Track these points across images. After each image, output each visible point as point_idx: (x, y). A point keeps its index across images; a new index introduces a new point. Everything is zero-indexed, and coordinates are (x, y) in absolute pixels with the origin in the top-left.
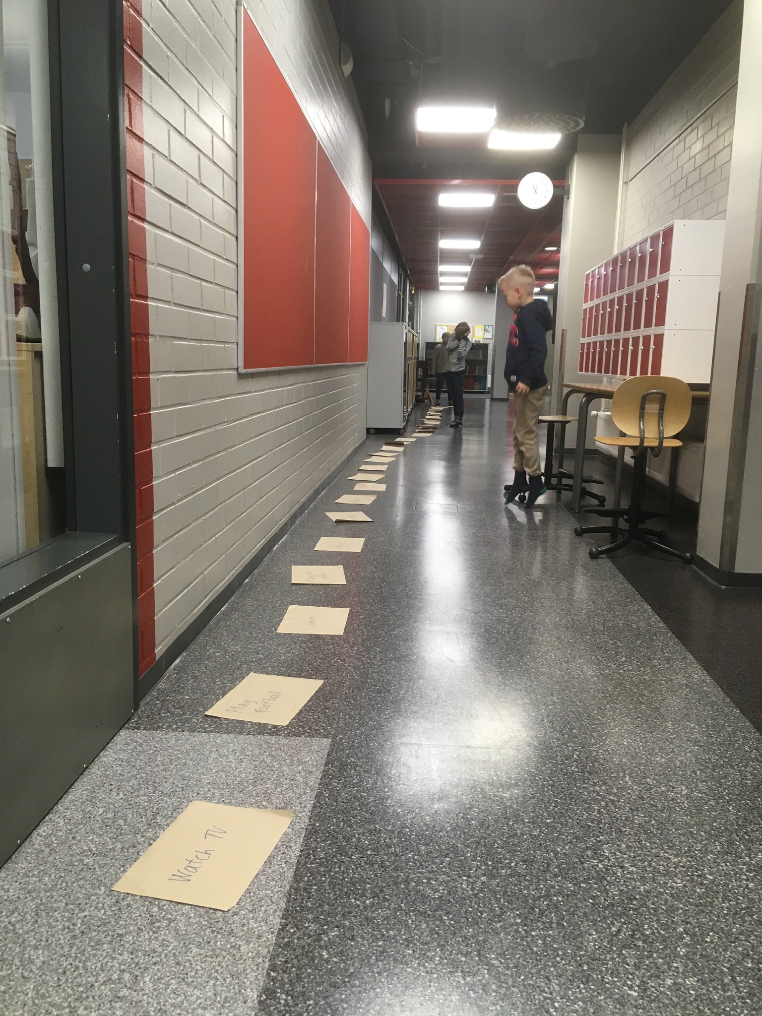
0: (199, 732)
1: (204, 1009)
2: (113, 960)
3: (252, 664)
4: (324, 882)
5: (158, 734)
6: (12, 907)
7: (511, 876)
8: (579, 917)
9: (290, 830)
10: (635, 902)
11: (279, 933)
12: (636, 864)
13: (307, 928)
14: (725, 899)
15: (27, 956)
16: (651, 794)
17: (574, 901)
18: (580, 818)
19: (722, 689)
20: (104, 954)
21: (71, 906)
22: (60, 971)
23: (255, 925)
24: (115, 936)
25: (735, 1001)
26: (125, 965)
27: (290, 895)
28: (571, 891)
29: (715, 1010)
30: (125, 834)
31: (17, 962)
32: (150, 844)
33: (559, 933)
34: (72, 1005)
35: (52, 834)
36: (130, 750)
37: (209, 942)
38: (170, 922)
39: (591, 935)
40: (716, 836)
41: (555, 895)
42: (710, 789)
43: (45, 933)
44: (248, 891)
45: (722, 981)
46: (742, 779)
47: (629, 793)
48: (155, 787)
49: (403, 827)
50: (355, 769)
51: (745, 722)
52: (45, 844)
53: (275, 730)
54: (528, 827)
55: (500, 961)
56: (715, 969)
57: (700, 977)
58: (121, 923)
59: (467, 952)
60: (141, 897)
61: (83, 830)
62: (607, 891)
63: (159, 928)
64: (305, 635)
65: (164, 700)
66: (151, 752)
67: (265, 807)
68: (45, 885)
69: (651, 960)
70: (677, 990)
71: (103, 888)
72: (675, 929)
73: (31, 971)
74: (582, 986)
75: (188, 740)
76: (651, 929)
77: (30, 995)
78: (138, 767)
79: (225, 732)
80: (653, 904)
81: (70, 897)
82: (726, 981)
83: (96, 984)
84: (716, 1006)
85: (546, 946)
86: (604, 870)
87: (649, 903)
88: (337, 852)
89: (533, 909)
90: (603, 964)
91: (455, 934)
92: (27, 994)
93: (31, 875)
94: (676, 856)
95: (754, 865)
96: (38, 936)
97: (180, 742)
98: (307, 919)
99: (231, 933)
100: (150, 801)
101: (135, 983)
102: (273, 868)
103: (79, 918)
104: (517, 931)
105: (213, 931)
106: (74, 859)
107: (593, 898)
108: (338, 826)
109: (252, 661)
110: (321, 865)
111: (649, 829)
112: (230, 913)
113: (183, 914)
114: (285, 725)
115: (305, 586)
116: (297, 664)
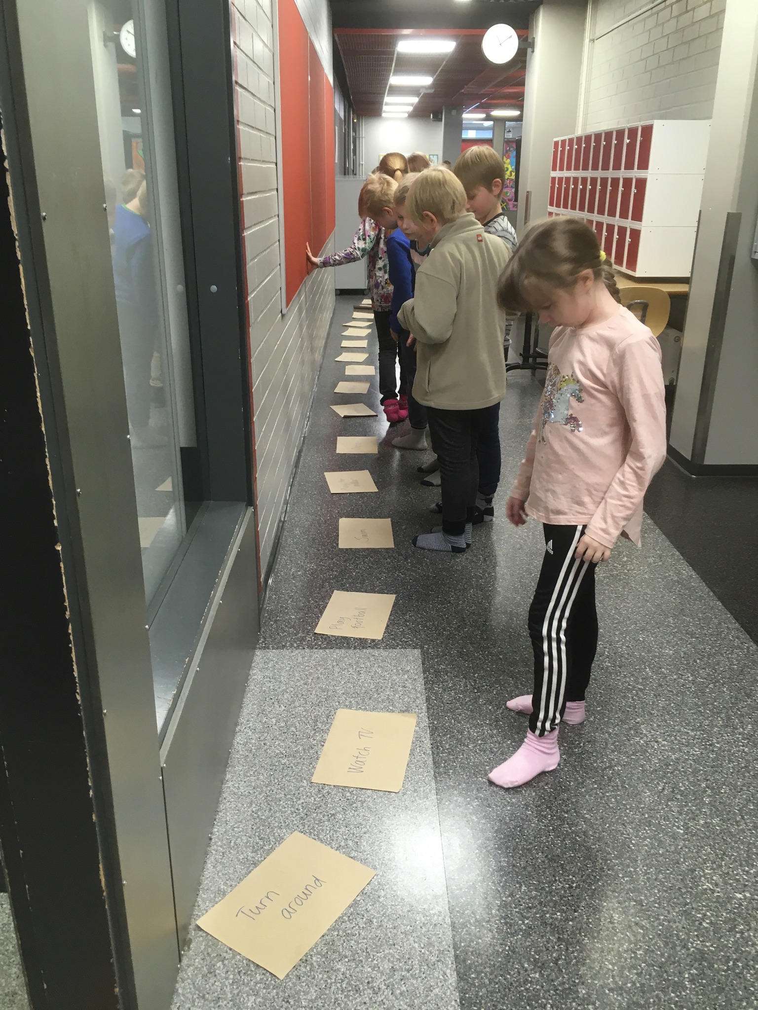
0: (316, 649)
2: (336, 833)
3: (332, 581)
4: (456, 766)
5: (285, 652)
6: (248, 800)
8: (635, 781)
9: (417, 728)
10: (670, 767)
11: (439, 807)
12: (666, 739)
13: (456, 801)
14: (730, 761)
15: (276, 834)
16: (667, 682)
17: (630, 770)
18: (621, 705)
19: (706, 584)
20: (328, 829)
21: (289, 796)
23: (421, 802)
24: (330, 816)
25: (745, 832)
26: (345, 835)
27: (436, 777)
28: (626, 762)
29: (734, 839)
30: (300, 739)
32: (323, 746)
33: (625, 793)
35: (247, 742)
36: (271, 667)
37: (395, 815)
38: (363, 803)
39: (646, 793)
40: (718, 713)
41: (615, 766)
42: (709, 675)
43: (281, 817)
44: (406, 777)
45: (736, 819)
46: (730, 664)
47: (651, 682)
48: (305, 699)
49: (497, 721)
50: (447, 674)
51: (726, 614)
52: (247, 751)
53: (374, 644)
55: (590, 815)
57: (721, 818)
58: (329, 806)
59: (567, 810)
60: (334, 786)
61: (268, 737)
62: (650, 761)
63: (357, 807)
64: (364, 550)
65: (276, 621)
66: (288, 668)
67: (393, 711)
69: (688, 808)
70: (708, 827)
71: (305, 781)
72: (700, 785)
74: (647, 828)
75: (311, 656)
76: (684, 786)
78: (284, 683)
79: (337, 648)
80: (683, 768)
81: (285, 790)
82: (738, 819)
84: (734, 836)
85: (618, 803)
86: (645, 745)
87: (680, 768)
88: (457, 743)
89: (603, 777)
90: (658, 813)
93: (249, 775)
94: (692, 730)
95: (746, 734)
96: (277, 820)
97: (306, 658)
98: (453, 795)
99: (407, 808)
100: (306, 711)
101: (358, 847)
102: (417, 759)
103: (299, 805)
104: (596, 794)
105: (394, 808)
106: (273, 760)
107: (642, 766)
108: (451, 723)
109: (330, 579)
110: (449, 753)
111: (671, 711)
112: (401, 794)
113: (369, 797)
114: (380, 638)
115: (343, 495)
116: (368, 580)
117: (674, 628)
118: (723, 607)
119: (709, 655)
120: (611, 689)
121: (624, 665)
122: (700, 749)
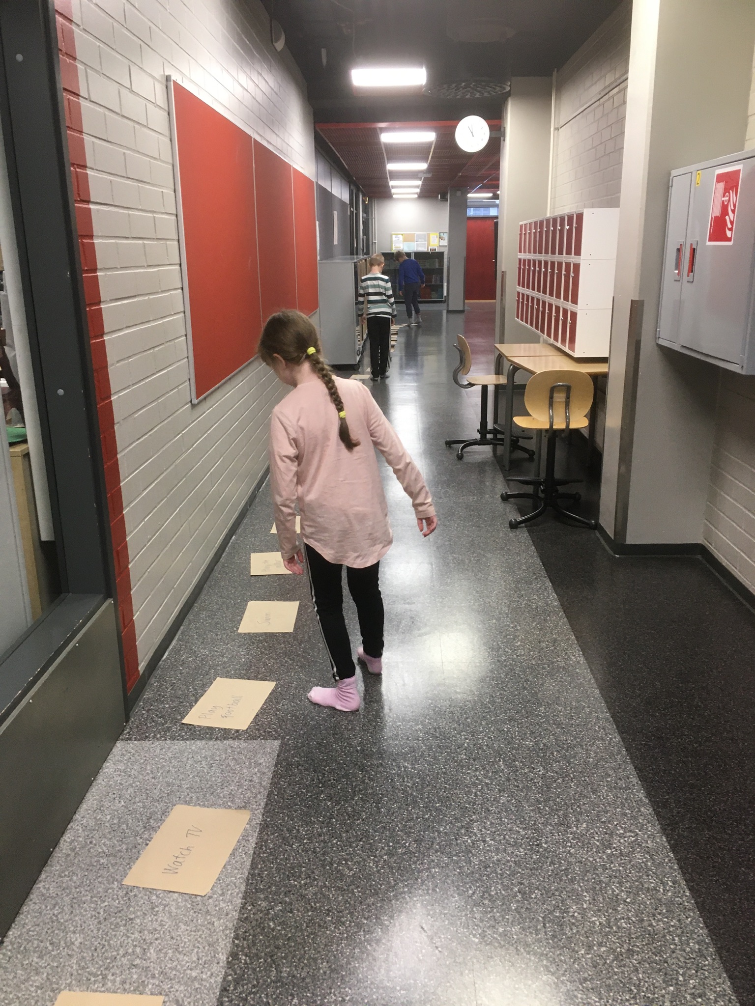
0: (178, 740)
1: (191, 969)
2: (128, 938)
3: (219, 668)
4: (272, 868)
5: (146, 744)
6: (53, 902)
7: (405, 854)
8: (448, 884)
9: (248, 826)
10: (488, 870)
11: (240, 911)
12: (495, 838)
13: (260, 905)
14: (552, 863)
15: (69, 939)
16: (516, 776)
17: (447, 872)
18: (461, 801)
19: (591, 670)
20: (122, 934)
21: (95, 899)
22: (93, 948)
23: (224, 905)
24: (128, 920)
25: (541, 942)
26: (136, 941)
27: (248, 880)
28: (446, 864)
30: (128, 837)
31: (62, 942)
32: (147, 845)
33: (433, 897)
34: (104, 973)
35: (74, 840)
36: (126, 760)
37: (193, 921)
38: (165, 907)
39: (454, 897)
40: (557, 810)
41: (434, 868)
42: (562, 768)
43: (79, 921)
44: (219, 879)
45: (537, 927)
46: (587, 757)
47: (500, 776)
48: (148, 794)
50: (298, 767)
51: (600, 703)
52: (71, 849)
53: (236, 735)
54: (422, 811)
56: (533, 919)
57: (522, 926)
58: (131, 909)
59: (369, 916)
60: (143, 888)
61: (97, 835)
62: (470, 862)
63: (158, 911)
64: (262, 634)
65: (149, 710)
66: (142, 761)
67: (230, 807)
68: (75, 882)
69: (492, 914)
71: (116, 883)
72: (512, 889)
73: (73, 950)
74: (443, 936)
75: (169, 748)
76: (496, 890)
77: (74, 968)
78: (133, 776)
79: (198, 739)
80: (501, 870)
81: (93, 892)
82: (539, 927)
83: (118, 957)
86: (471, 844)
87: (498, 870)
88: (282, 843)
89: (417, 880)
90: (459, 919)
91: (361, 903)
92: (72, 967)
93: (63, 875)
94: (524, 829)
95: (578, 834)
96: (74, 924)
97: (164, 750)
98: (260, 898)
99: (208, 912)
100: (144, 807)
101: (144, 954)
102: (236, 859)
103: (101, 908)
104: (404, 898)
105: (195, 912)
106: (93, 860)
107: (460, 868)
108: (284, 820)
109: (218, 665)
110: (271, 854)
111: (509, 807)
112: (206, 898)
113: (174, 900)
114: (245, 729)
115: (263, 578)
116: (255, 666)
117: (543, 718)
118: (600, 695)
119: (568, 747)
120: (458, 783)
121: (479, 759)
122: (525, 850)
